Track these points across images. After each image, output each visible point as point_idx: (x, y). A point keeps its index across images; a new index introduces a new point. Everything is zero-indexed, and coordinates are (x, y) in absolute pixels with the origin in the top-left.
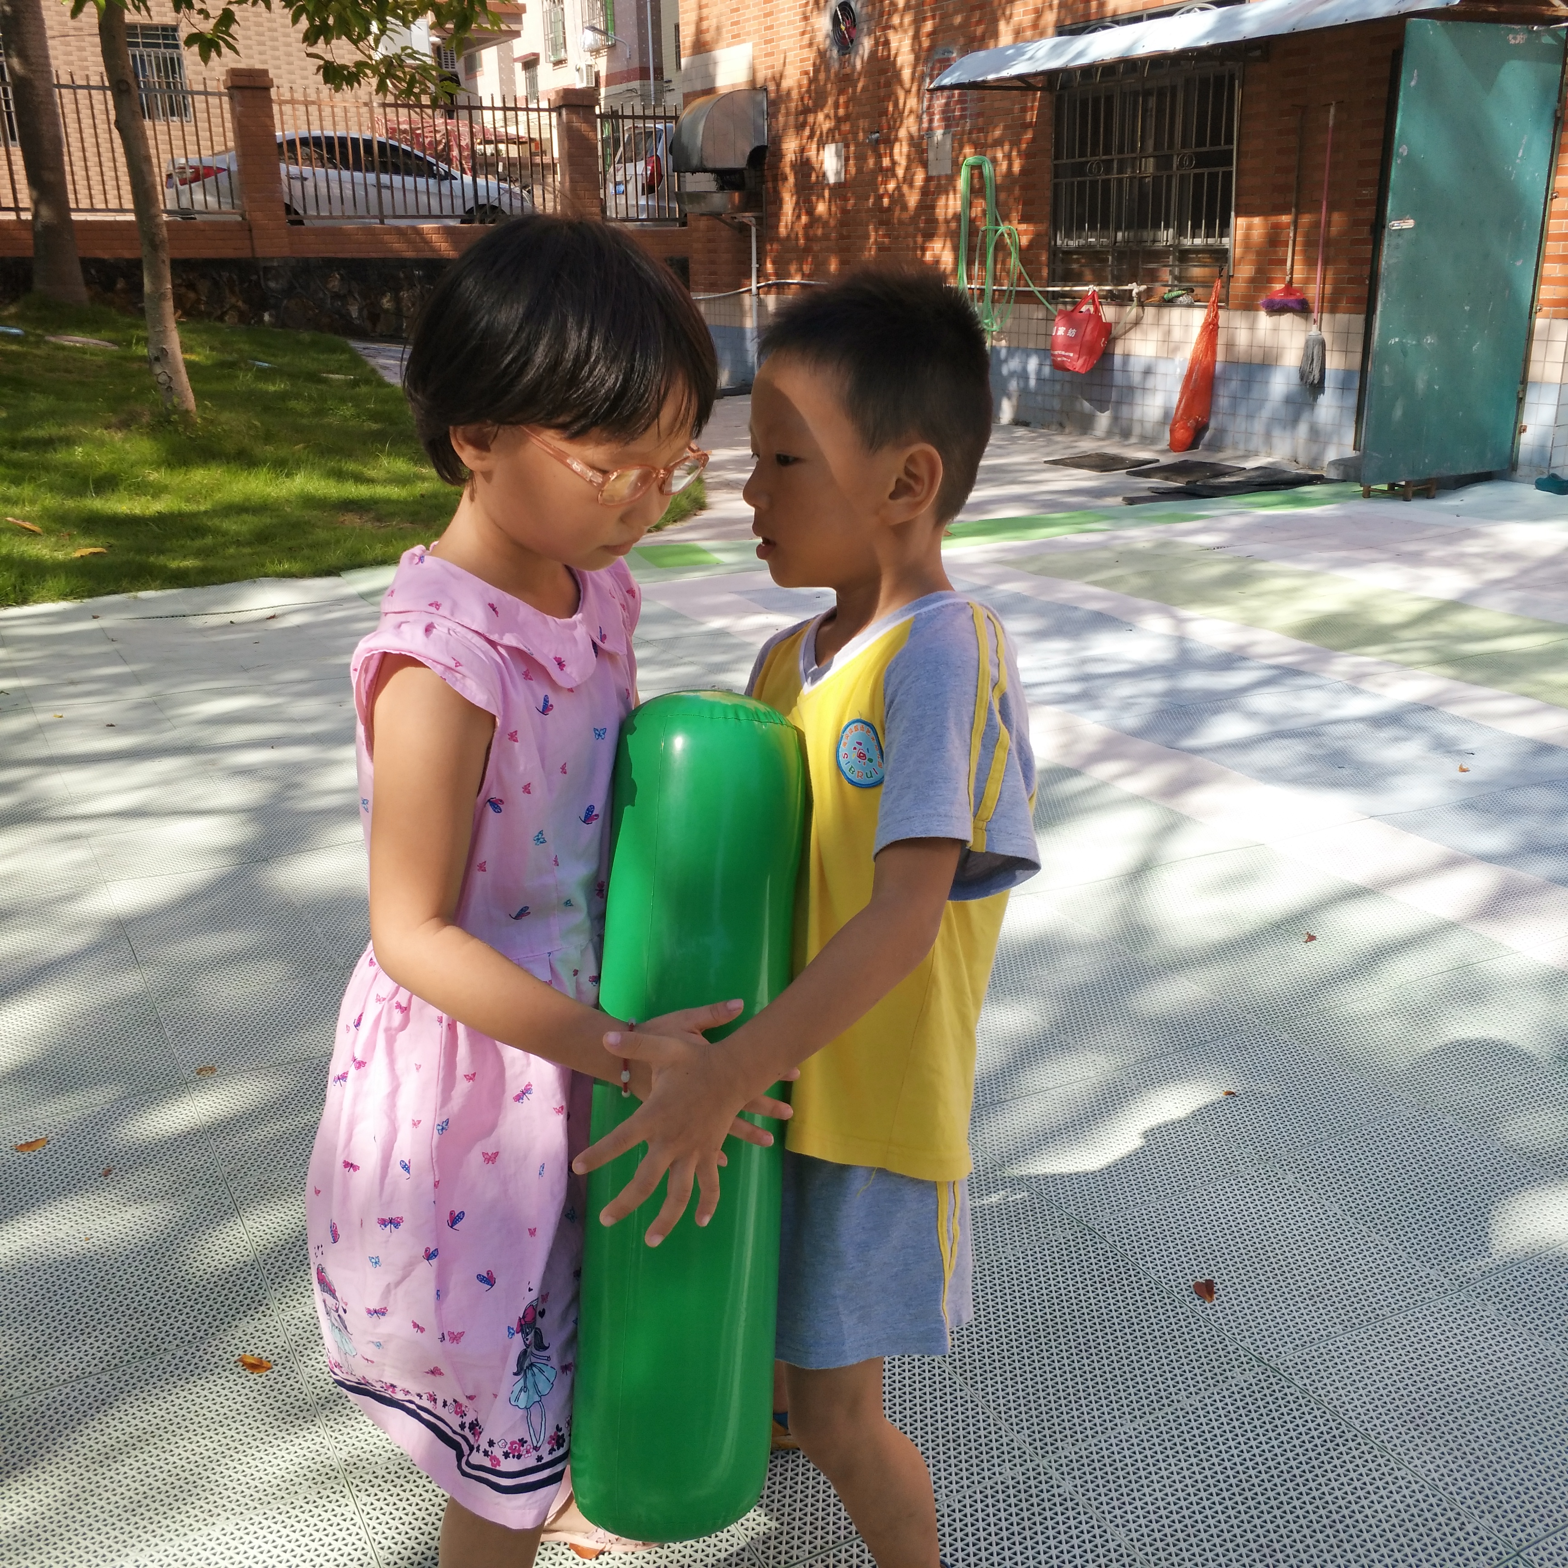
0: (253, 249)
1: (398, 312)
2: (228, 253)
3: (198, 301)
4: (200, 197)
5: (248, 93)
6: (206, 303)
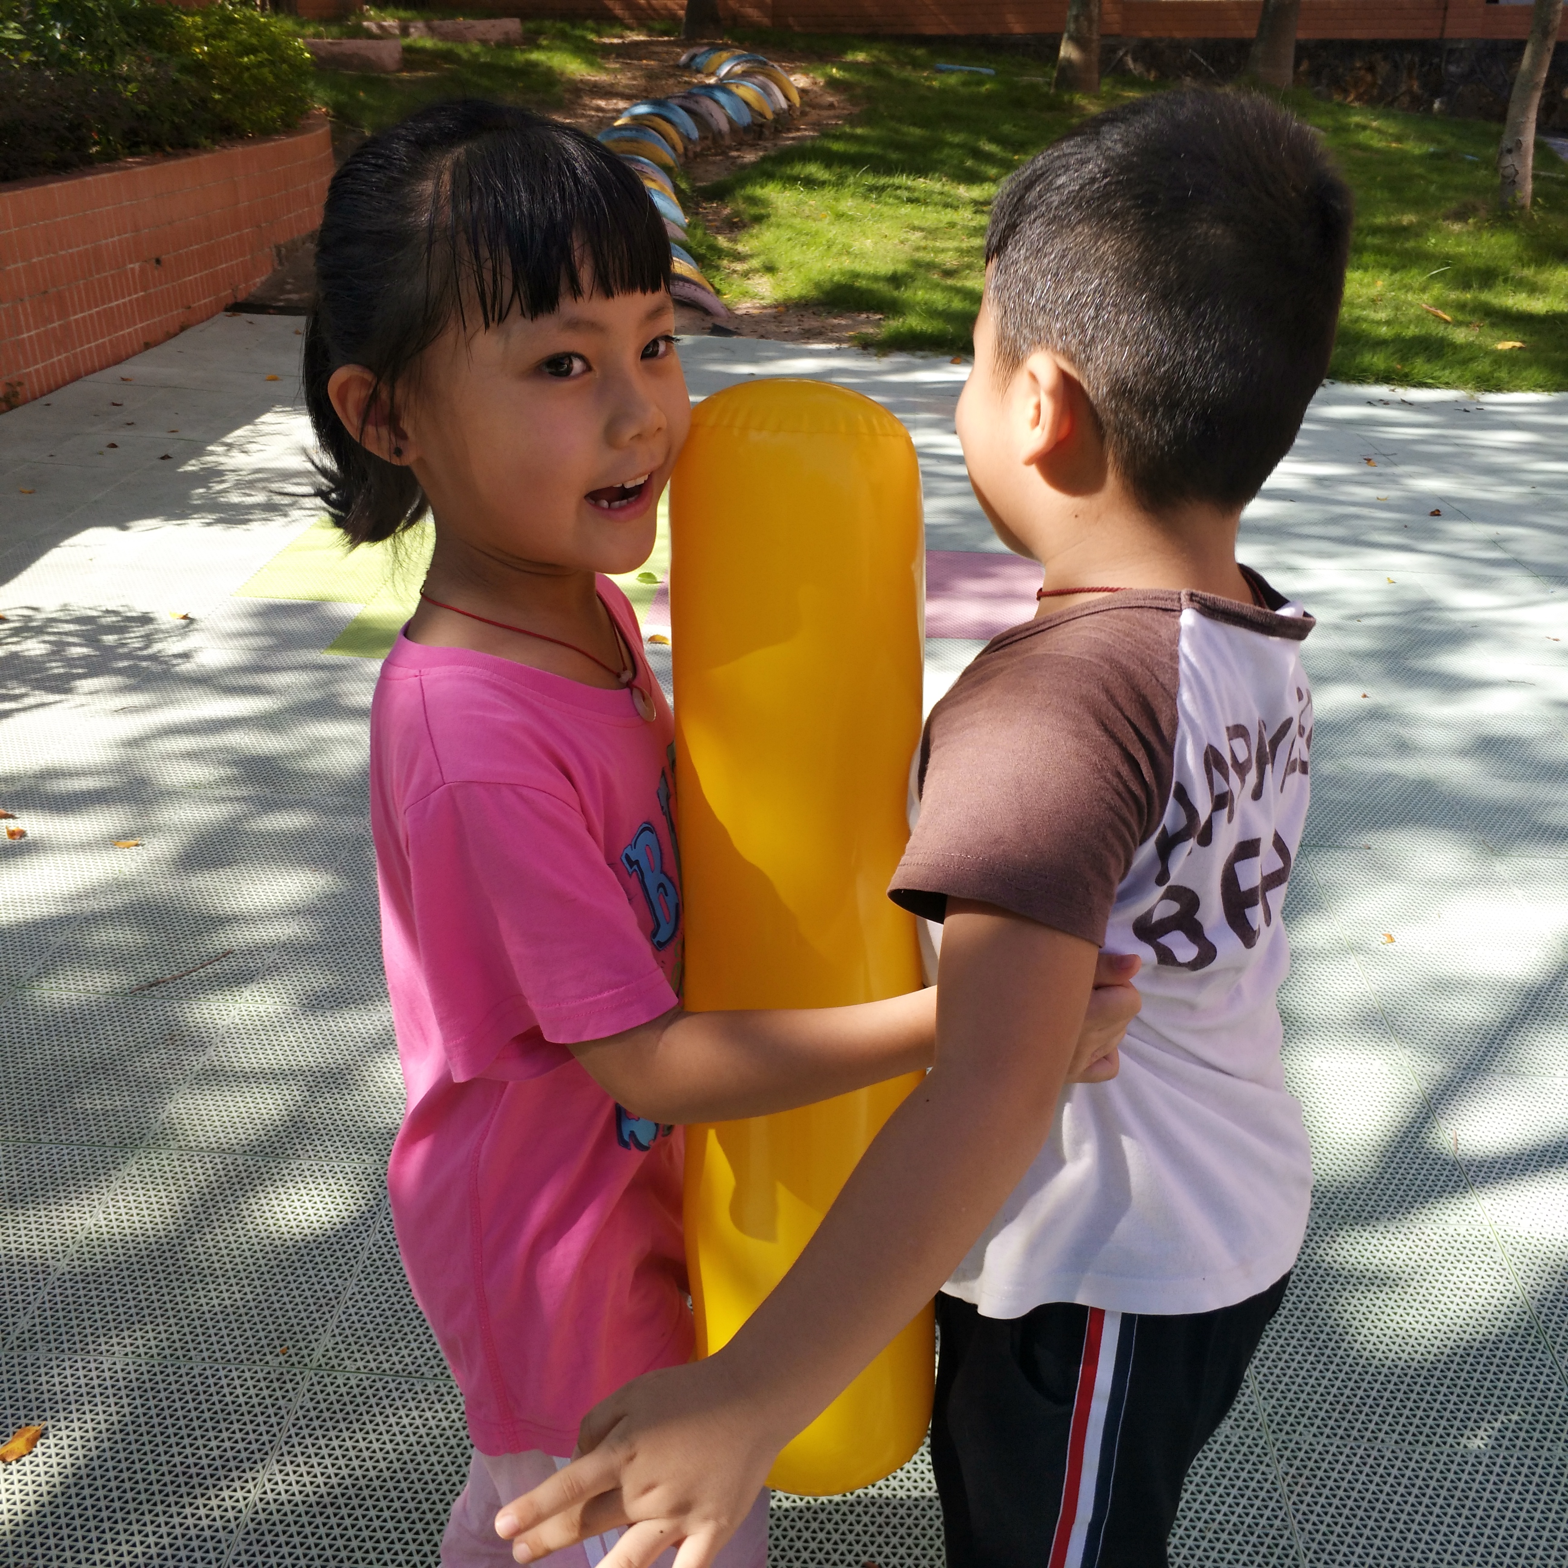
0: (1443, 29)
2: (1416, 33)
6: (1381, 88)
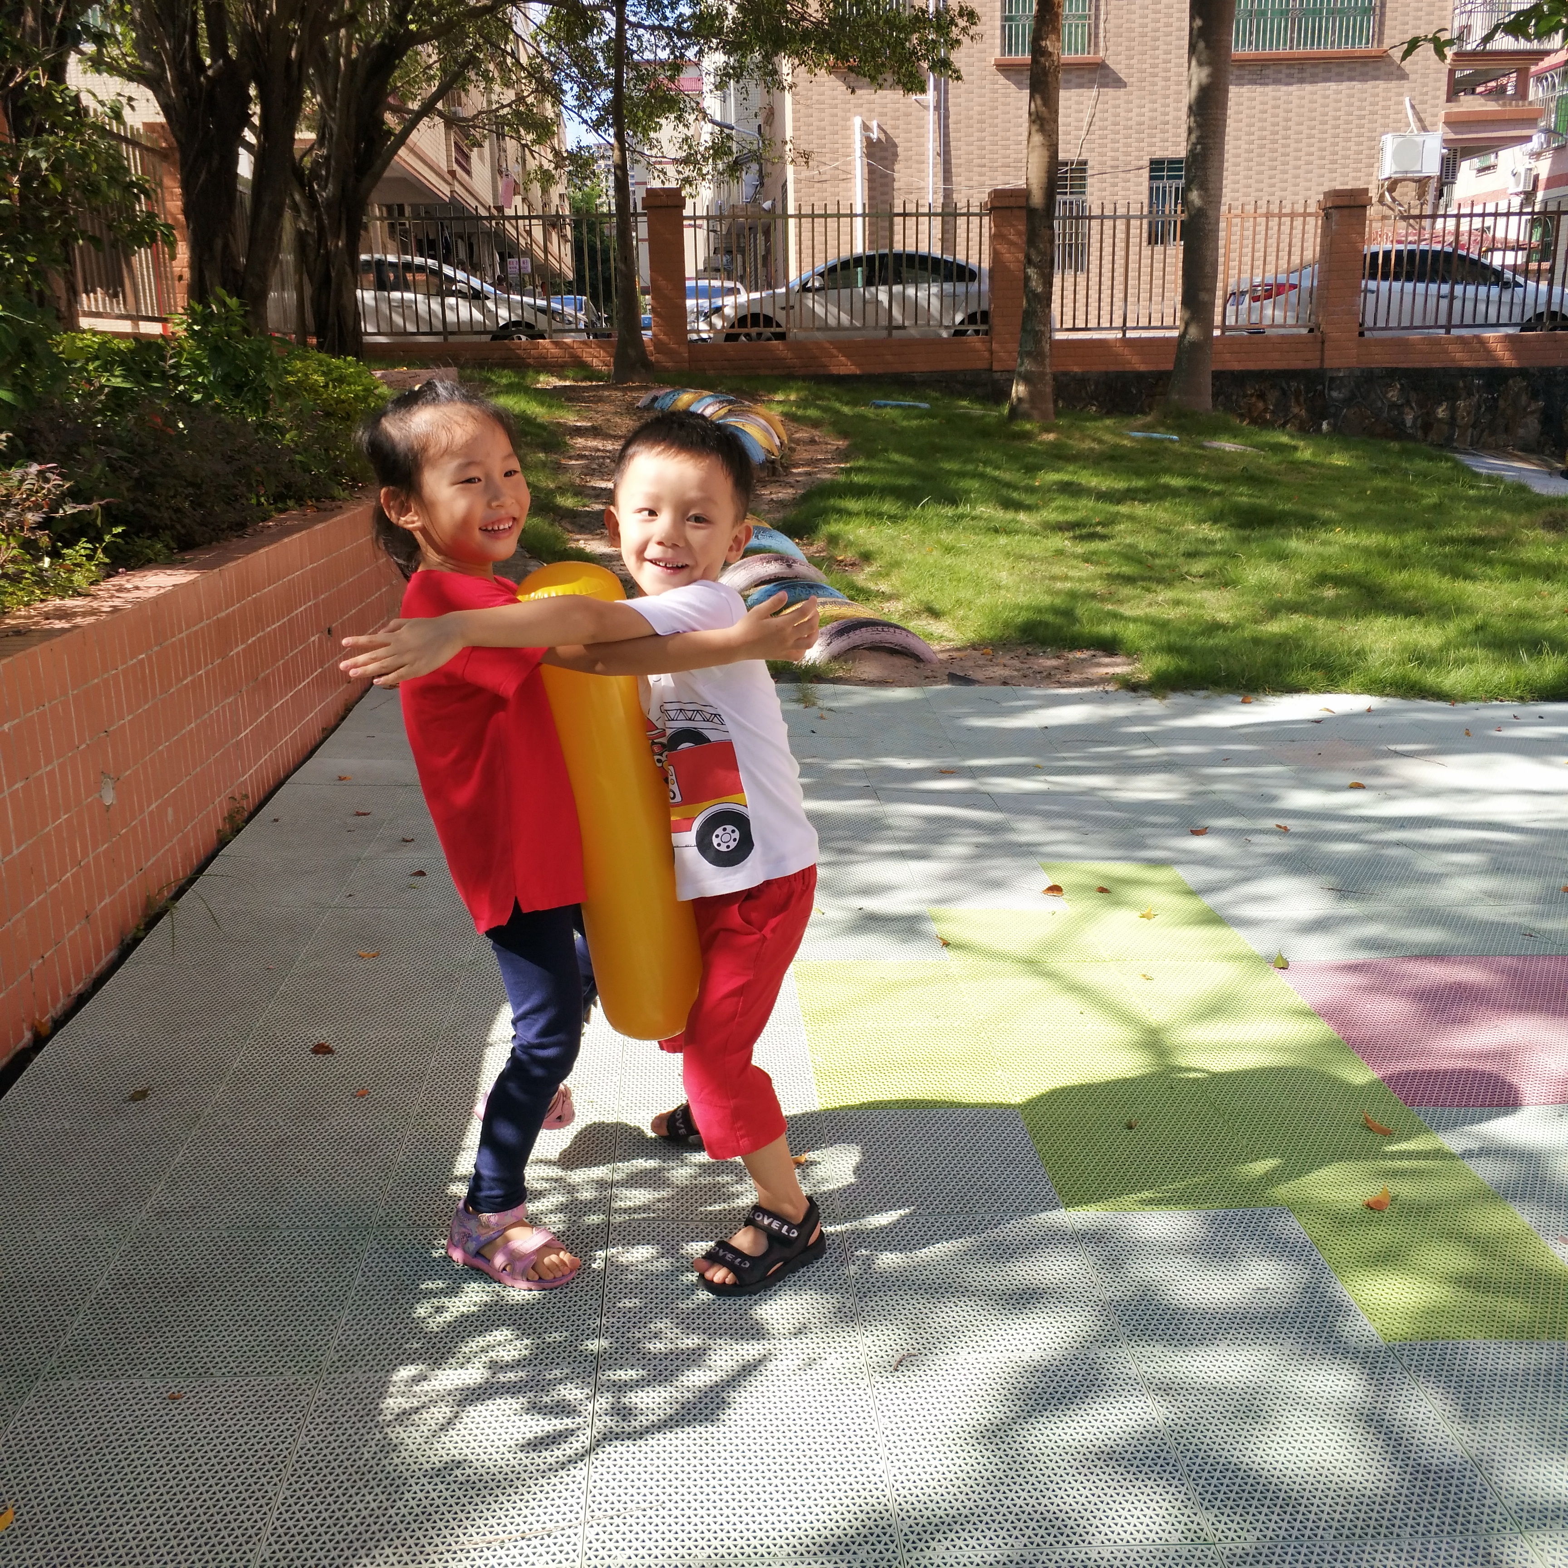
0: (1322, 360)
1: (1452, 421)
2: (1299, 364)
3: (1266, 410)
4: (1269, 312)
5: (1346, 212)
6: (1273, 412)
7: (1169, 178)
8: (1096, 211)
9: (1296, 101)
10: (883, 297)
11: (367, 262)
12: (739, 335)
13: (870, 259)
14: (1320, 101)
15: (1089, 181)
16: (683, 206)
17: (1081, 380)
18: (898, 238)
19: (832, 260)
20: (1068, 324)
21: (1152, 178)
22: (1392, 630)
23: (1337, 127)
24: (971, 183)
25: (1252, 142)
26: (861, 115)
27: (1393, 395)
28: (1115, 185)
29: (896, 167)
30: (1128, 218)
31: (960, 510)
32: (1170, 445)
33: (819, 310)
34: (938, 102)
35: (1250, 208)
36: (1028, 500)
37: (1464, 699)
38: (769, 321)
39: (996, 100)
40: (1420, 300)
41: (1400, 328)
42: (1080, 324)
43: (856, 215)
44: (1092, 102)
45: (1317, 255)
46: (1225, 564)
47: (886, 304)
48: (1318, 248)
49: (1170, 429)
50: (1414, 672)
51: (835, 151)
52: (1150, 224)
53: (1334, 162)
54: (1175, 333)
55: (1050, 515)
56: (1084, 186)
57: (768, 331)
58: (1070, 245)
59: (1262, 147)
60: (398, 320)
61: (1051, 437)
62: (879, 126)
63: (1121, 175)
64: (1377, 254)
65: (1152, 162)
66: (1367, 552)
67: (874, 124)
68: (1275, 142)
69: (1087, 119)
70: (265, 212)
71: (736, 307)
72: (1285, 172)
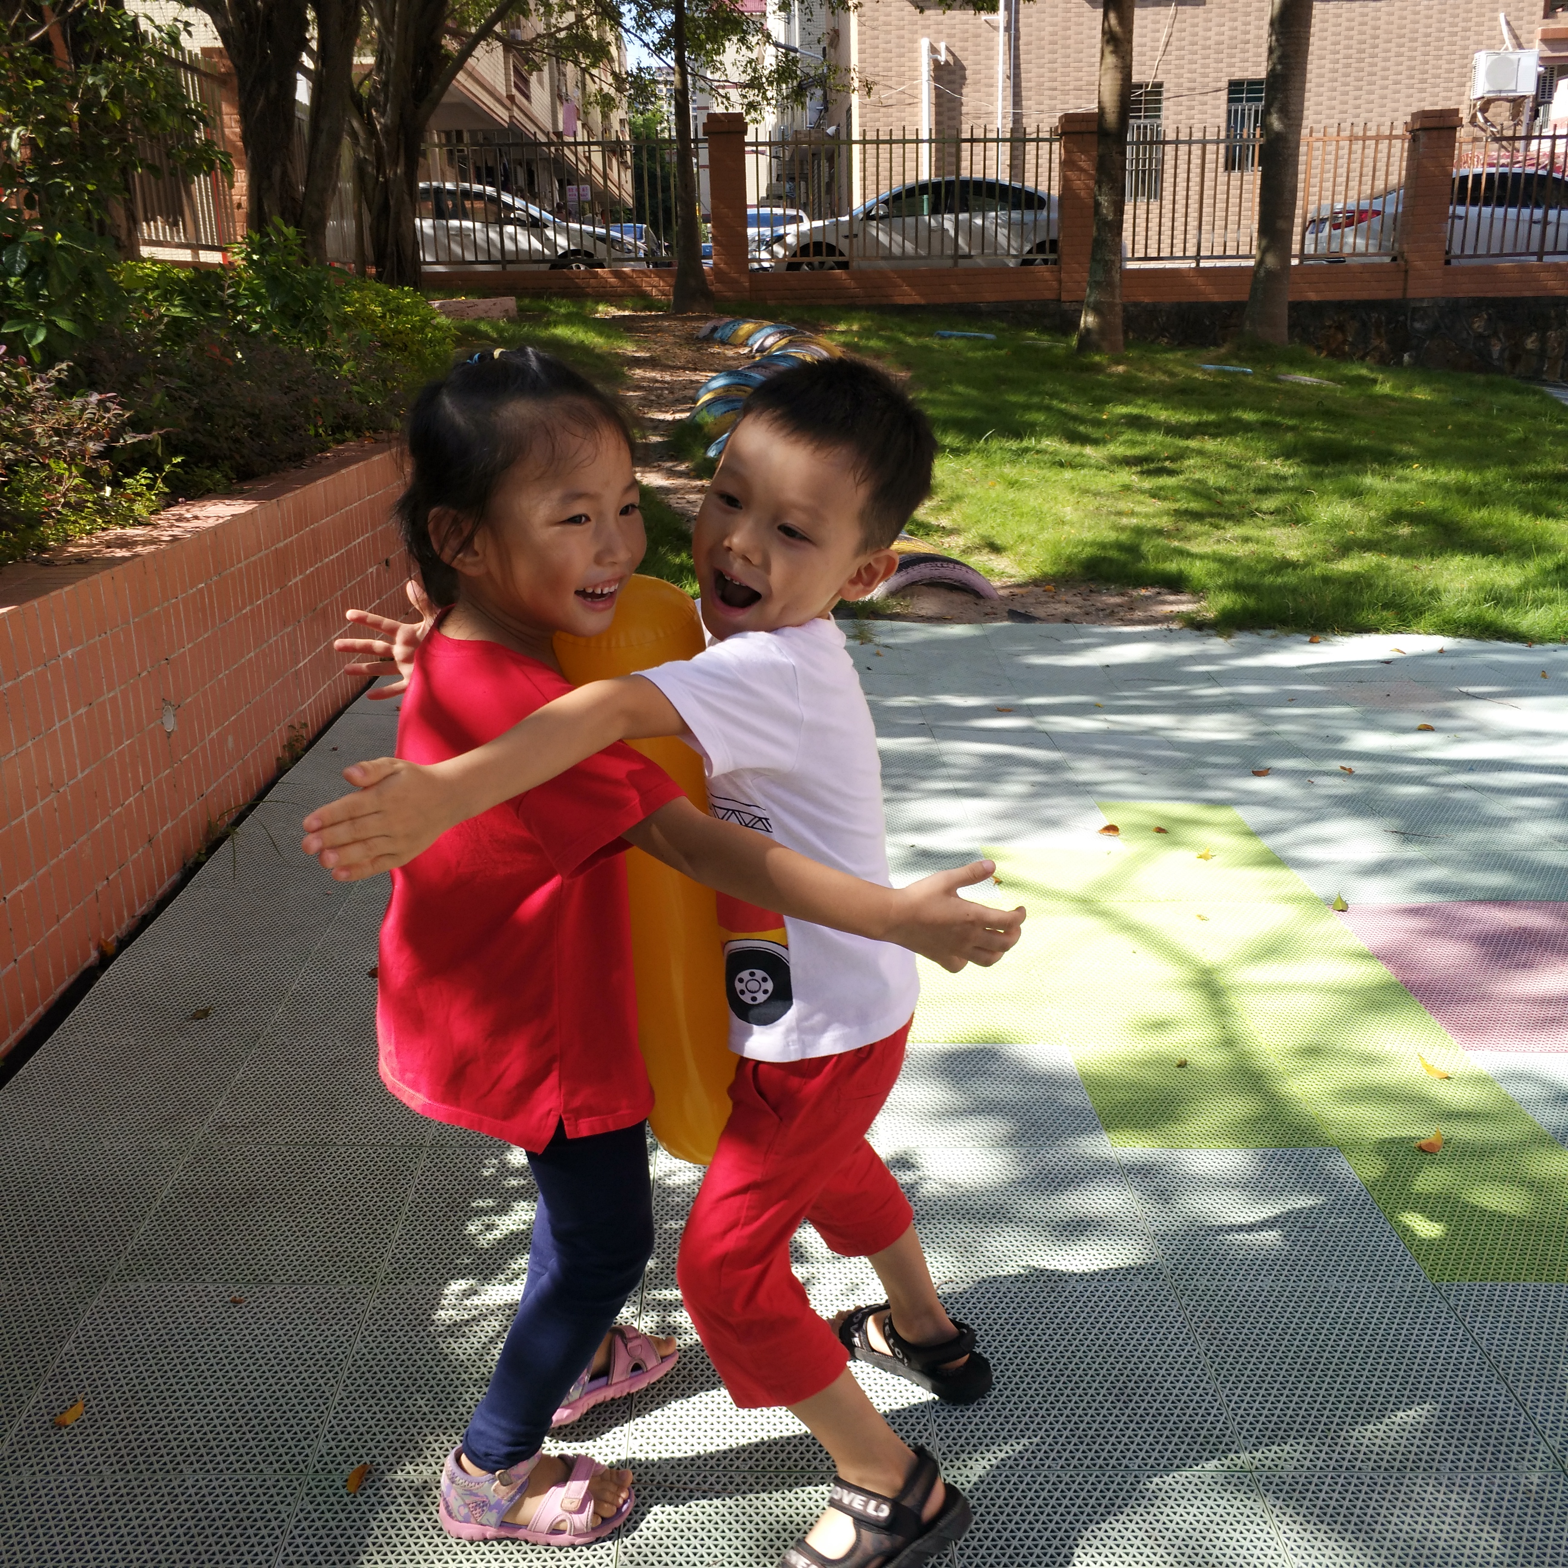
0: (1405, 289)
1: (1542, 353)
2: (1380, 294)
3: (1345, 341)
4: (1350, 240)
5: (1435, 134)
6: (1352, 344)
7: (1249, 100)
8: (1171, 136)
9: (1384, 18)
10: (949, 225)
11: (426, 191)
12: (801, 264)
13: (936, 186)
14: (1410, 17)
15: (1165, 104)
16: (745, 132)
17: (1153, 311)
18: (965, 164)
19: (897, 186)
20: (1140, 254)
21: (1230, 101)
22: (1469, 569)
23: (1428, 44)
24: (1042, 107)
25: (1337, 61)
26: (928, 36)
27: (1479, 325)
28: (1191, 108)
29: (965, 91)
30: (1204, 143)
31: (1025, 443)
32: (1244, 378)
33: (883, 238)
34: (1009, 22)
35: (1333, 131)
36: (1096, 433)
37: (1542, 640)
38: (831, 250)
39: (1069, 20)
40: (1511, 226)
41: (1489, 255)
42: (1153, 253)
43: (923, 141)
44: (1169, 21)
45: (1403, 180)
46: (1297, 500)
47: (952, 233)
48: (1404, 173)
49: (1243, 361)
50: (1490, 613)
51: (903, 74)
52: (1227, 148)
53: (1423, 81)
54: (1251, 263)
55: (1117, 449)
56: (1159, 110)
57: (831, 260)
58: (1144, 172)
59: (1348, 66)
60: (456, 249)
61: (1121, 369)
62: (947, 49)
63: (1198, 98)
64: (1467, 177)
65: (1232, 84)
66: (1446, 489)
67: (942, 46)
68: (1361, 60)
69: (1164, 39)
70: (323, 139)
71: (799, 235)
72: (1371, 92)
